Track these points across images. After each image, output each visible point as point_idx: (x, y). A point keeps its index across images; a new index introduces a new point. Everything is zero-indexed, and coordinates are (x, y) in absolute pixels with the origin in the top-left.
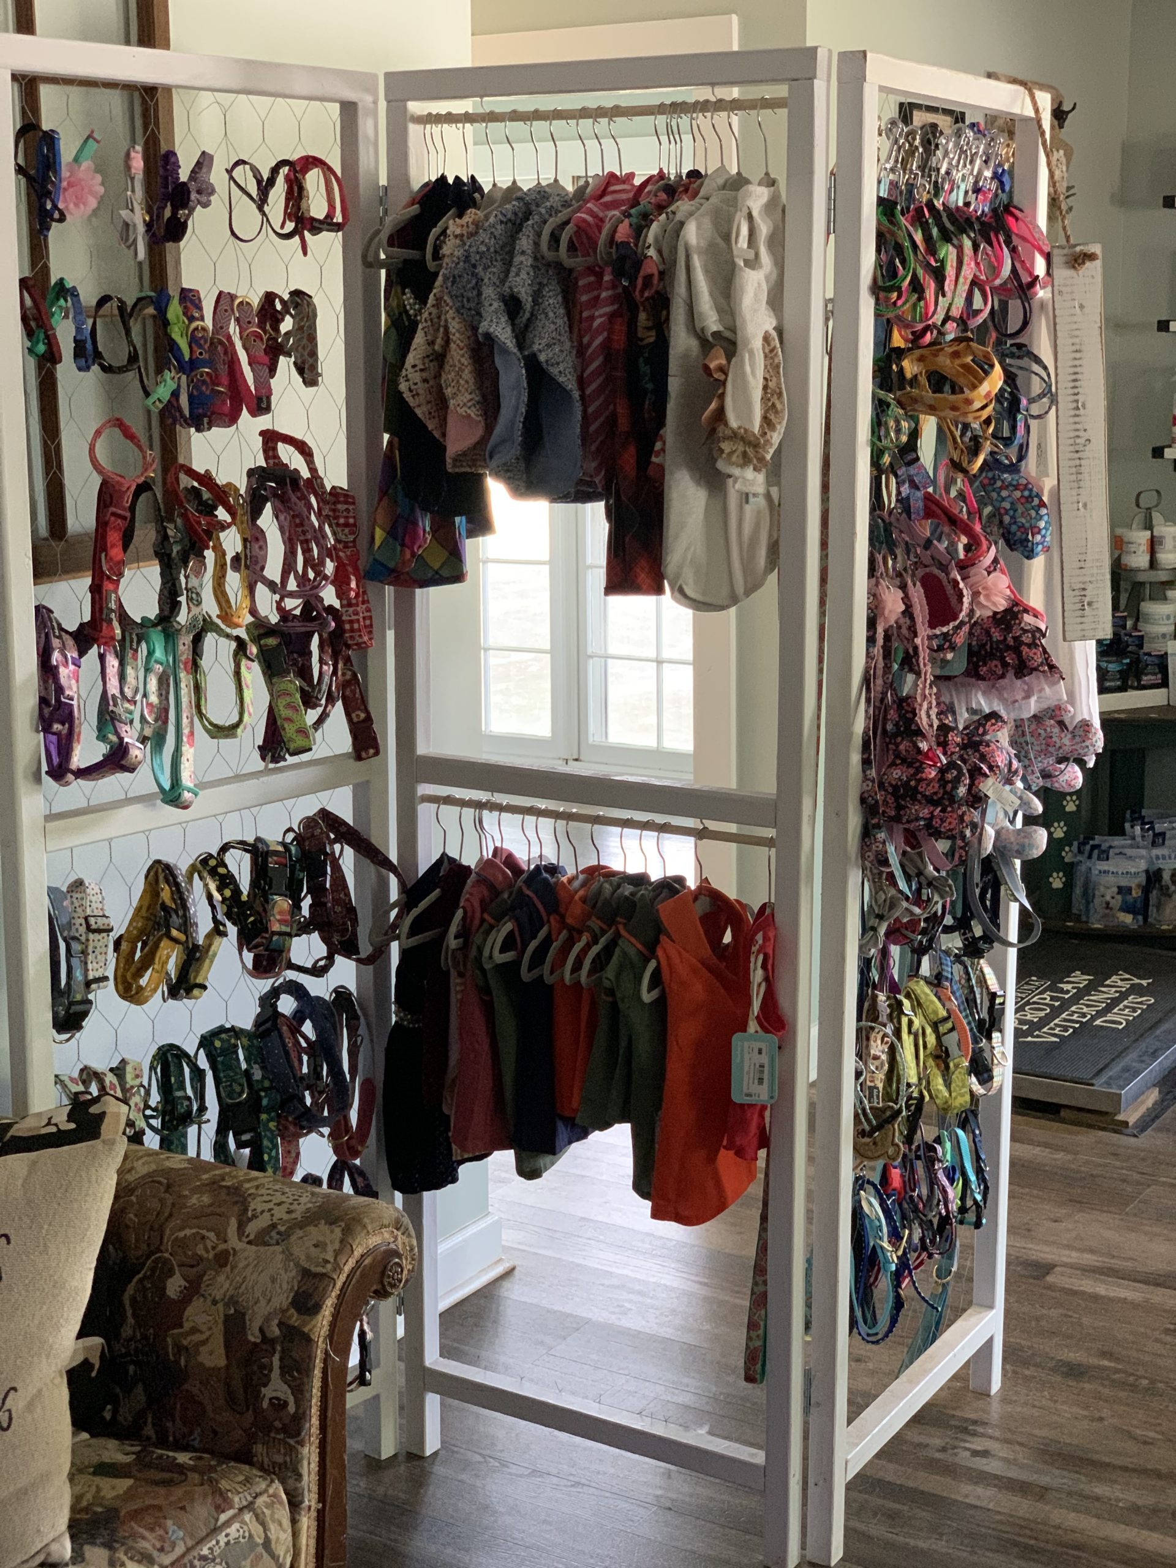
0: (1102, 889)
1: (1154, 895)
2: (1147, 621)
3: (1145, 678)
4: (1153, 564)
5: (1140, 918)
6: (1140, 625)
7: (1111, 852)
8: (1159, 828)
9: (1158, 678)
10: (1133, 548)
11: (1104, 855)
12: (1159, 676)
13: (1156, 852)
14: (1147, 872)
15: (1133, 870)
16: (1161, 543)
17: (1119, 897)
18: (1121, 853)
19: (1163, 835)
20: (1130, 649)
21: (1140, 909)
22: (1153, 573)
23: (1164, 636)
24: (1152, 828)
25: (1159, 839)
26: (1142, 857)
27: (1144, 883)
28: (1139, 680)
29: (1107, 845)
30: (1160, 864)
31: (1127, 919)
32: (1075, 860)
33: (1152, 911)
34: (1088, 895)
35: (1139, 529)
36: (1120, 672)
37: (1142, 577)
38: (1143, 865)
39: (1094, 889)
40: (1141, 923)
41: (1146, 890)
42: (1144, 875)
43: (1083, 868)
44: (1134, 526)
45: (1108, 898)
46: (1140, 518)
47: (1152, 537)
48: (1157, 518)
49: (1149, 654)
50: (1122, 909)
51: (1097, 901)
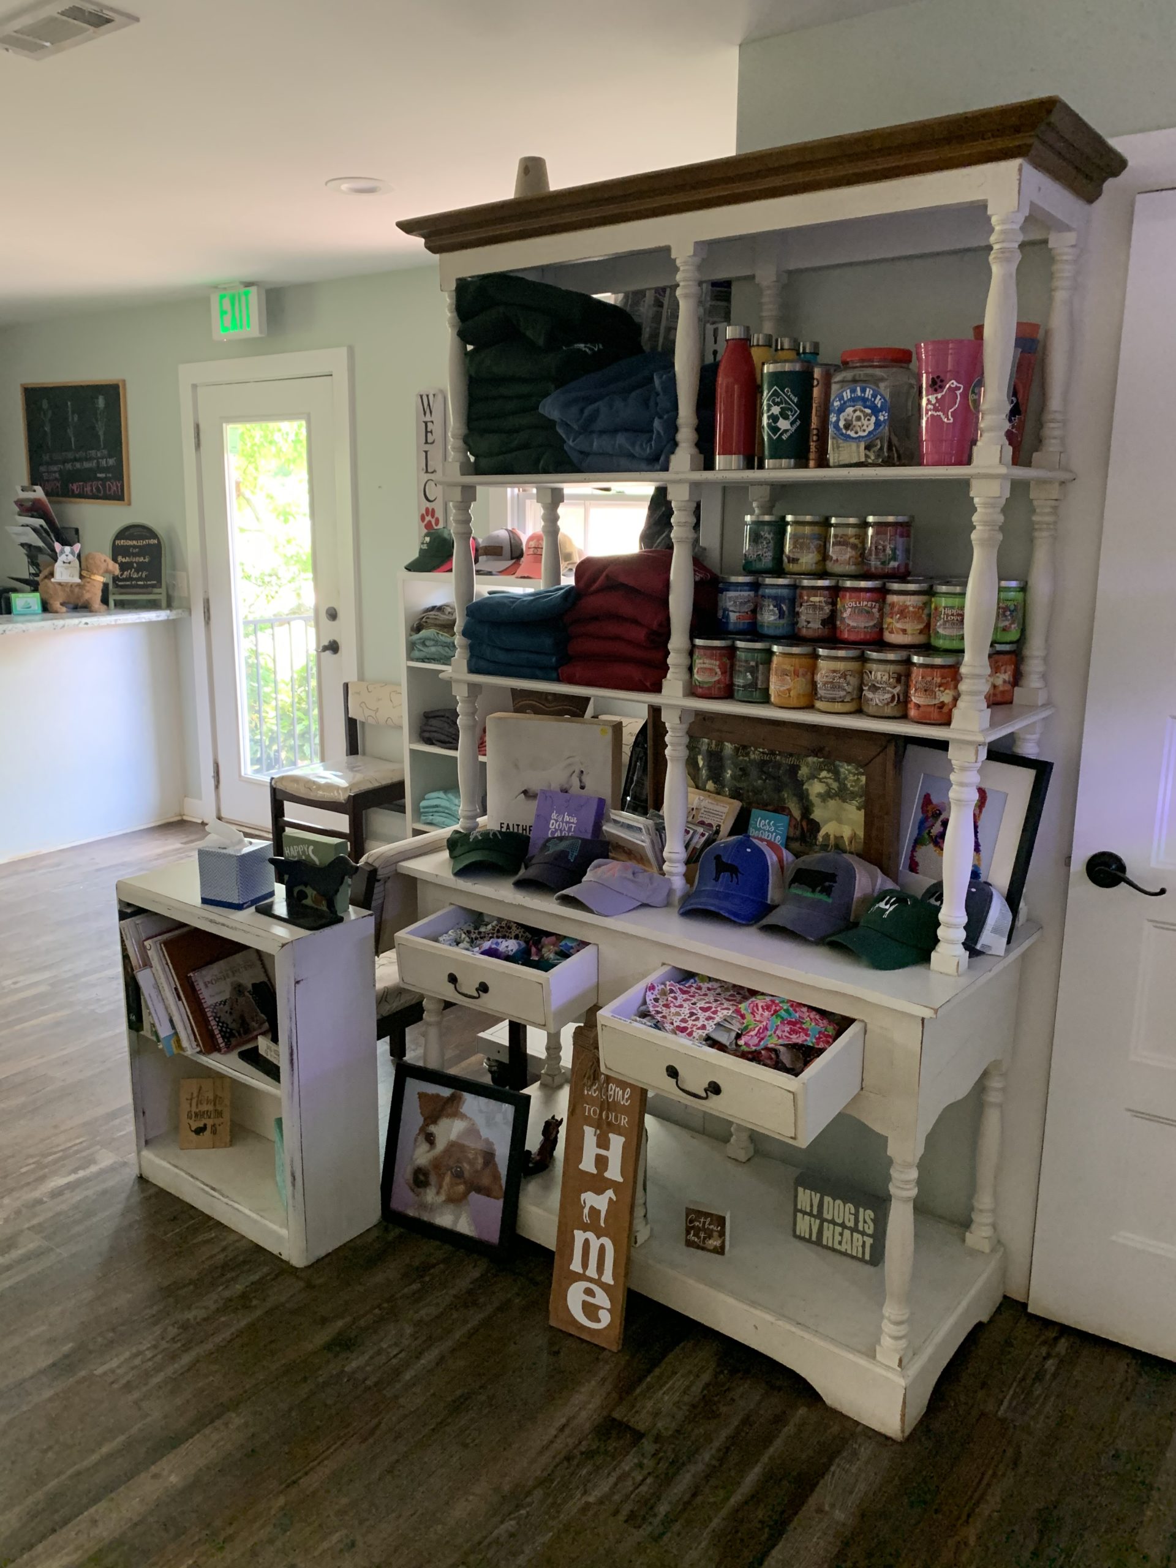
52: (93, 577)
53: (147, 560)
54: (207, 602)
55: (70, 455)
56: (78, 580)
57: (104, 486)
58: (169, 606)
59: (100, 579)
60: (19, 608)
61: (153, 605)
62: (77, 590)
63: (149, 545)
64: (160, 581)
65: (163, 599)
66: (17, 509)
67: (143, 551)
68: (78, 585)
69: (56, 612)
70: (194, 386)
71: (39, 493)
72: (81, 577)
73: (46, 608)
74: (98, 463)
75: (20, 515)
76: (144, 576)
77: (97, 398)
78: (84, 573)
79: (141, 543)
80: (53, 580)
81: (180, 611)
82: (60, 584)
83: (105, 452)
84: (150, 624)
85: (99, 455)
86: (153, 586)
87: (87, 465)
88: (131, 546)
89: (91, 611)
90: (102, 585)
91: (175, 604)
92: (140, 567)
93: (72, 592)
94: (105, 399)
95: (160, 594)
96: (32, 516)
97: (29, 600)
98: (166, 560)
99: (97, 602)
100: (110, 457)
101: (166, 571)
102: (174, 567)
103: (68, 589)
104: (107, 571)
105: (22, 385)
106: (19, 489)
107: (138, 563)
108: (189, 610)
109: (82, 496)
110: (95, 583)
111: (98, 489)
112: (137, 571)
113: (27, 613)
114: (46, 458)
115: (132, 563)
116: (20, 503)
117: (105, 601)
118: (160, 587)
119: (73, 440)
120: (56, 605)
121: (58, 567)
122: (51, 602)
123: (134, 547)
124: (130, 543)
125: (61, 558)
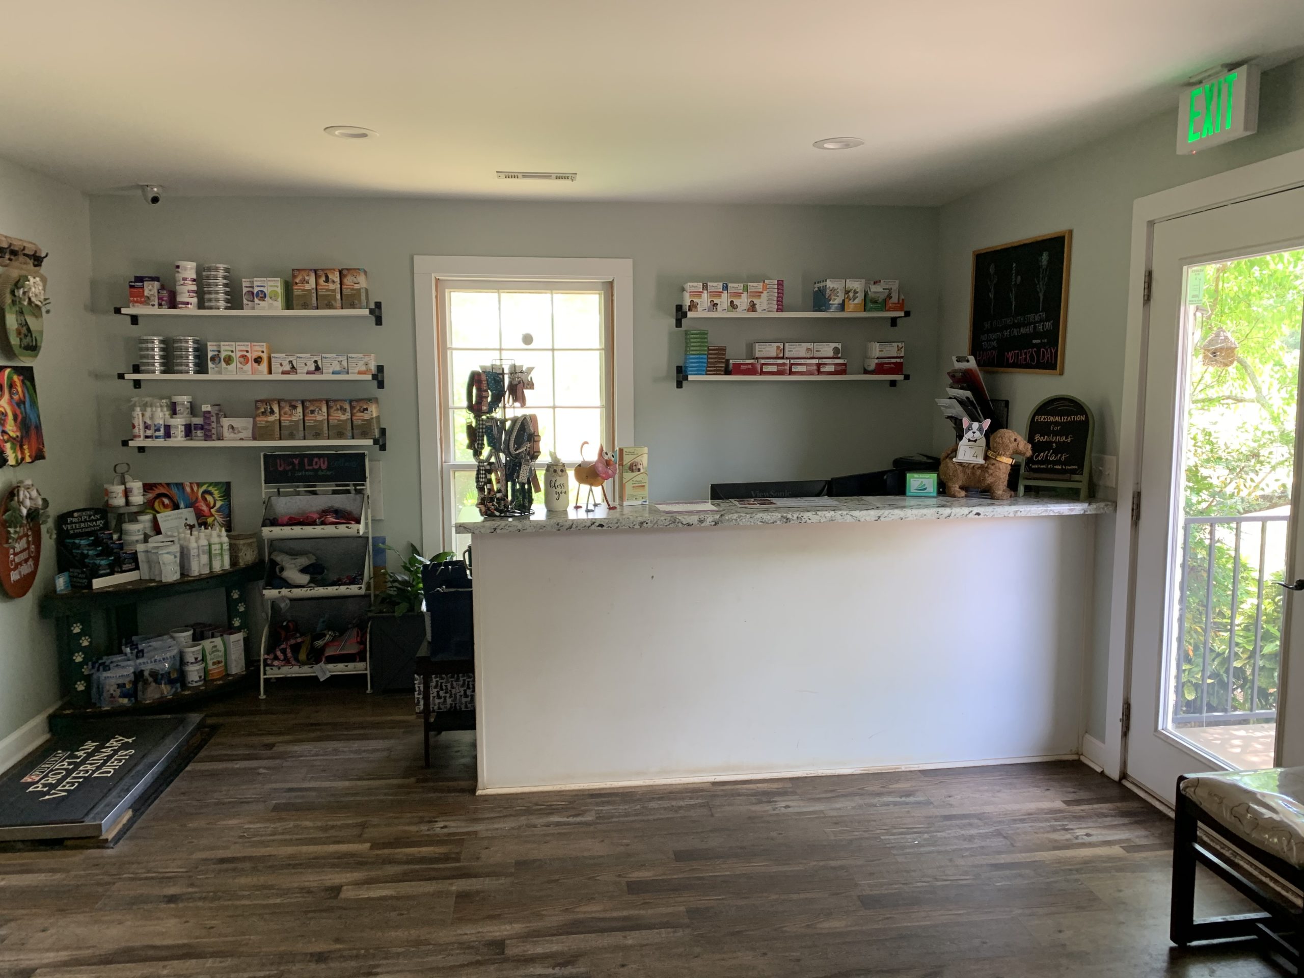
0: (107, 687)
1: (140, 685)
2: (126, 534)
3: (124, 566)
4: (128, 503)
5: (133, 699)
6: (123, 537)
7: (112, 666)
8: (140, 647)
9: (133, 566)
10: (114, 495)
11: (106, 668)
12: (134, 564)
13: (139, 661)
14: (134, 673)
15: (125, 674)
16: (131, 492)
17: (119, 690)
18: (117, 666)
19: (142, 651)
20: (115, 551)
21: (132, 694)
22: (128, 508)
23: (137, 541)
24: (137, 648)
25: (140, 654)
26: (129, 666)
27: (133, 679)
28: (121, 568)
29: (109, 661)
30: (143, 667)
31: (125, 701)
32: (91, 673)
33: (140, 694)
34: (100, 692)
35: (118, 484)
36: (108, 565)
37: (122, 511)
38: (132, 670)
39: (103, 688)
40: (134, 701)
41: (135, 683)
42: (132, 675)
43: (95, 677)
44: (115, 483)
45: (112, 692)
46: (117, 479)
47: (126, 488)
48: (128, 478)
49: (126, 553)
50: (120, 697)
51: (105, 694)
52: (998, 459)
53: (1069, 440)
54: (1137, 496)
55: (1009, 321)
56: (982, 461)
57: (1038, 353)
58: (1091, 496)
59: (1007, 461)
60: (912, 490)
61: (1071, 496)
62: (978, 472)
63: (1074, 422)
64: (1081, 466)
65: (1083, 487)
66: (950, 381)
67: (1066, 429)
68: (981, 467)
69: (954, 496)
70: (1151, 224)
71: (972, 364)
72: (986, 458)
73: (943, 489)
74: (1035, 327)
75: (952, 387)
76: (1063, 458)
77: (1042, 255)
78: (990, 453)
79: (1065, 419)
80: (954, 460)
81: (1102, 505)
82: (961, 464)
83: (1043, 315)
84: (1062, 518)
85: (1037, 319)
86: (1073, 472)
87: (1023, 331)
88: (1052, 422)
89: (992, 498)
90: (1009, 468)
91: (1100, 494)
92: (1061, 448)
93: (973, 474)
94: (1050, 256)
95: (1081, 482)
96: (962, 388)
97: (925, 481)
98: (1092, 441)
99: (1001, 486)
100: (1047, 320)
101: (1091, 455)
102: (1103, 450)
103: (969, 471)
104: (1016, 452)
105: (974, 252)
106: (954, 359)
107: (1058, 443)
108: (1115, 504)
109: (1016, 365)
110: (1001, 466)
111: (1032, 357)
112: (1056, 452)
113: (921, 495)
114: (987, 325)
115: (1052, 442)
116: (952, 375)
117: (1012, 485)
118: (1082, 474)
119: (1014, 303)
120: (955, 487)
121: (963, 445)
122: (950, 484)
123: (1056, 423)
124: (1052, 419)
125: (968, 435)
